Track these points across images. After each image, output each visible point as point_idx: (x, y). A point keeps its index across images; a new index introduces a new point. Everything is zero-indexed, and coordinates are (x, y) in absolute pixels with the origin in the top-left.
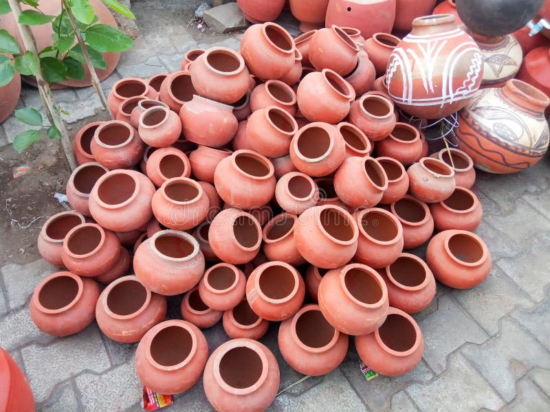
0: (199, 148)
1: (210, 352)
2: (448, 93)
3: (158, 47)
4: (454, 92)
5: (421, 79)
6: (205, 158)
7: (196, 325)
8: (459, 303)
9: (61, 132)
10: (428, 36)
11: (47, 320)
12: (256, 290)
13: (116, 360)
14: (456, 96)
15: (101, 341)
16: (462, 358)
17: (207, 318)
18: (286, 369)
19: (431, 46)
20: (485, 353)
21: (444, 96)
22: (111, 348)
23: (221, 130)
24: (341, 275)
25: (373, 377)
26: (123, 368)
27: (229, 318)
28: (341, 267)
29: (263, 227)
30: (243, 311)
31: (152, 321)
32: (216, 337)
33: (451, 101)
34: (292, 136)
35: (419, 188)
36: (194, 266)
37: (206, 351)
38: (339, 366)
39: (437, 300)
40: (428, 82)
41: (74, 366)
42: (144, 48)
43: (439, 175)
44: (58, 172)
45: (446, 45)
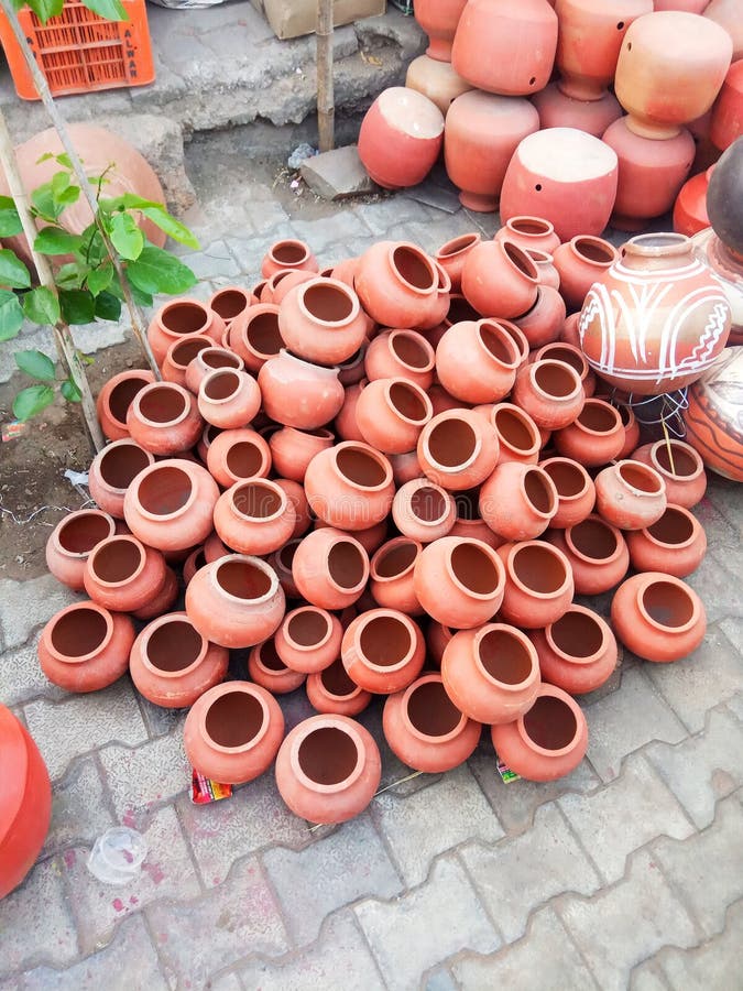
0: (285, 431)
1: (287, 728)
2: (668, 365)
3: (225, 223)
4: (678, 363)
5: (629, 342)
6: (293, 447)
7: (269, 690)
8: (652, 681)
9: (82, 390)
10: (646, 273)
11: (63, 671)
12: (355, 651)
13: (156, 730)
14: (679, 370)
15: (134, 701)
16: (645, 762)
17: (284, 681)
18: (390, 760)
19: (649, 291)
20: (679, 757)
21: (662, 369)
22: (148, 711)
23: (318, 408)
24: (475, 641)
25: (513, 779)
26: (165, 742)
27: (315, 683)
28: (477, 627)
29: (370, 557)
30: (335, 677)
31: (208, 682)
32: (296, 708)
33: (672, 376)
34: (422, 427)
35: (609, 509)
36: (270, 610)
37: (282, 729)
38: (467, 761)
39: (619, 675)
40: (638, 347)
41: (96, 735)
42: (203, 224)
43: (639, 492)
44: (69, 435)
45: (672, 288)
